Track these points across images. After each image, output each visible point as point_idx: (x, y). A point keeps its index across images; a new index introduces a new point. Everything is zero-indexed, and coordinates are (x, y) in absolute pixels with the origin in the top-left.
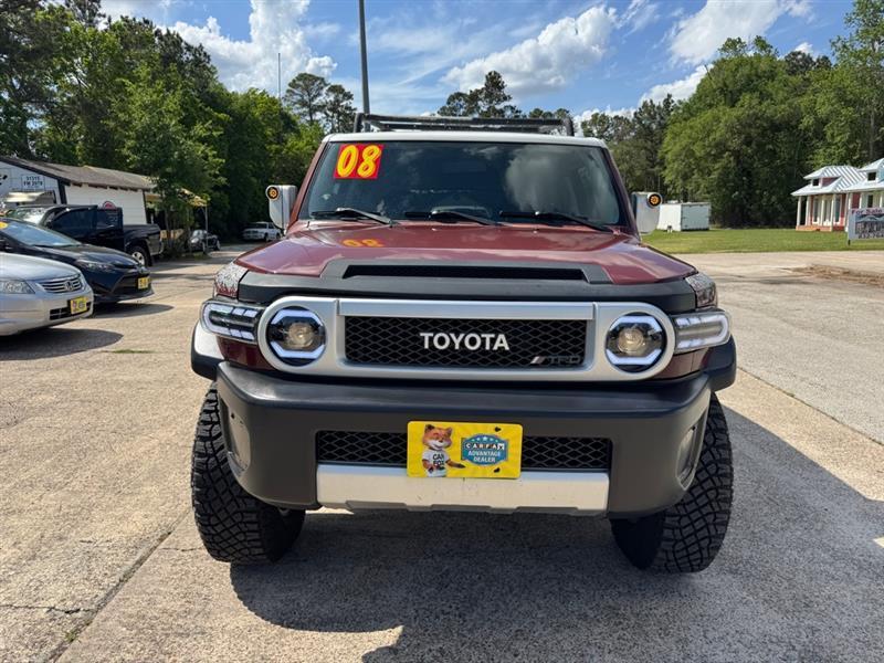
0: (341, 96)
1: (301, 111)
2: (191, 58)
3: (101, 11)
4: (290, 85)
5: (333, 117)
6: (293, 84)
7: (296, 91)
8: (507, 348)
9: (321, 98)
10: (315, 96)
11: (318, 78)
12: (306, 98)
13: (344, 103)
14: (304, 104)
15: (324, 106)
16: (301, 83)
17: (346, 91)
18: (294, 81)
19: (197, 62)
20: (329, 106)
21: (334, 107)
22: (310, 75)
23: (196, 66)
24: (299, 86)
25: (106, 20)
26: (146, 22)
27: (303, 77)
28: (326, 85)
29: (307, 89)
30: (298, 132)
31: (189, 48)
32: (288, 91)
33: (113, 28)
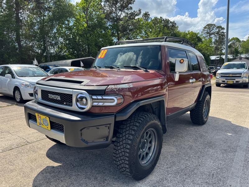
0: (220, 29)
1: (207, 35)
2: (171, 25)
3: (150, 17)
4: (204, 28)
5: (217, 36)
6: (205, 28)
7: (205, 29)
8: (60, 100)
9: (214, 30)
10: (212, 30)
11: (213, 25)
12: (209, 31)
13: (221, 31)
14: (208, 33)
15: (214, 33)
16: (207, 27)
17: (223, 27)
18: (205, 27)
19: (173, 26)
20: (216, 33)
21: (218, 33)
22: (211, 24)
23: (172, 27)
24: (207, 28)
25: (151, 19)
26: (161, 17)
27: (208, 25)
28: (216, 26)
29: (209, 28)
30: (202, 41)
31: (171, 22)
32: (203, 30)
33: (152, 21)
